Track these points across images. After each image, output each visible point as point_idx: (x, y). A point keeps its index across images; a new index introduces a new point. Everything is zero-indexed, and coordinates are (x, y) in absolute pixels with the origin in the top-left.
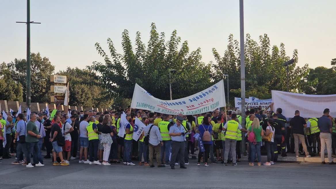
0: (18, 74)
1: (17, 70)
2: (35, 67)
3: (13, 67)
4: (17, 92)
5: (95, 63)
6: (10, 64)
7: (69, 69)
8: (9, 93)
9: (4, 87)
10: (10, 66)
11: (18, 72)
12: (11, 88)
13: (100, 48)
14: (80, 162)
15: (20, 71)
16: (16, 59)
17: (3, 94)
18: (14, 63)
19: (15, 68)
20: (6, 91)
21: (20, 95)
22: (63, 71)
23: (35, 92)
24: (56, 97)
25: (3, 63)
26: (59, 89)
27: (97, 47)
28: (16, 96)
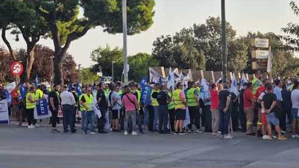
0: (197, 40)
1: (195, 36)
2: (215, 32)
3: (191, 33)
4: (199, 60)
5: (291, 24)
6: (189, 30)
7: (250, 33)
8: (191, 61)
9: (186, 56)
10: (189, 32)
11: (197, 39)
12: (193, 56)
13: (296, 7)
14: (293, 136)
15: (199, 37)
16: (195, 25)
17: (185, 63)
18: (193, 29)
19: (194, 34)
20: (188, 60)
21: (203, 64)
22: (243, 37)
23: (217, 60)
24: (258, 63)
25: (183, 29)
26: (261, 54)
27: (293, 6)
28: (199, 64)
